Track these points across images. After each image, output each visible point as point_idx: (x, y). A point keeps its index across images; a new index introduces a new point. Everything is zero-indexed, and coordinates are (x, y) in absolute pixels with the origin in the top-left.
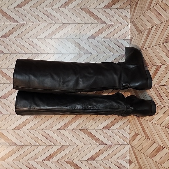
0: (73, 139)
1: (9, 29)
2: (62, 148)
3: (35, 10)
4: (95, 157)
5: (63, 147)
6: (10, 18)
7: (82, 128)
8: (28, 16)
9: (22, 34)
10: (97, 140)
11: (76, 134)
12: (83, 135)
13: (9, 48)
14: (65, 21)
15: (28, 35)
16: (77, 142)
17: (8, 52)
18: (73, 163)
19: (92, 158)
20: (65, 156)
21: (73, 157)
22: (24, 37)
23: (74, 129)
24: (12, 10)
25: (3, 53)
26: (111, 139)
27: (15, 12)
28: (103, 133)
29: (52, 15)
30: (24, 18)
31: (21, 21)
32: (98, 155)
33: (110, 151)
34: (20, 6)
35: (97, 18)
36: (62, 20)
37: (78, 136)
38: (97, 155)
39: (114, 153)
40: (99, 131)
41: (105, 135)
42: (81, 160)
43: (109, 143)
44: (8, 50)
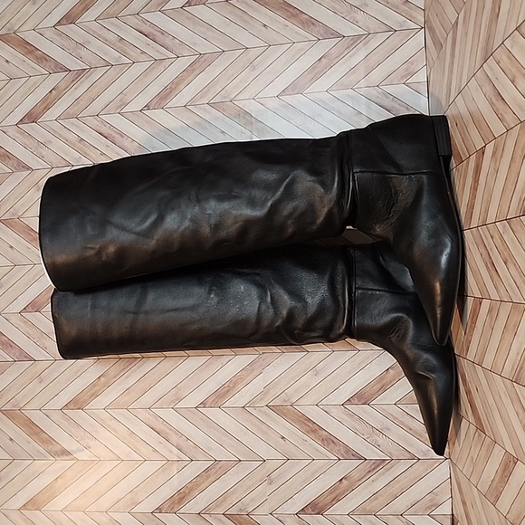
0: (249, 439)
1: (42, 92)
2: (215, 470)
3: (113, 24)
4: (326, 501)
5: (217, 467)
6: (42, 59)
7: (277, 402)
8: (96, 45)
9: (78, 103)
10: (329, 441)
11: (259, 423)
12: (282, 426)
13: (44, 152)
14: (205, 48)
15: (96, 106)
16: (263, 450)
17: (41, 164)
18: (252, 523)
19: (316, 508)
20: (225, 496)
21: (252, 500)
22: (85, 113)
23: (251, 404)
24: (48, 33)
25: (29, 168)
26: (381, 440)
27: (58, 38)
28: (349, 419)
29: (163, 33)
30: (83, 52)
31: (74, 65)
32: (336, 495)
33: (379, 482)
34: (70, 18)
35: (309, 23)
36: (195, 44)
37: (263, 427)
38: (333, 495)
39: (396, 488)
40: (333, 410)
41: (358, 426)
42: (279, 511)
43: (372, 454)
44: (42, 157)
